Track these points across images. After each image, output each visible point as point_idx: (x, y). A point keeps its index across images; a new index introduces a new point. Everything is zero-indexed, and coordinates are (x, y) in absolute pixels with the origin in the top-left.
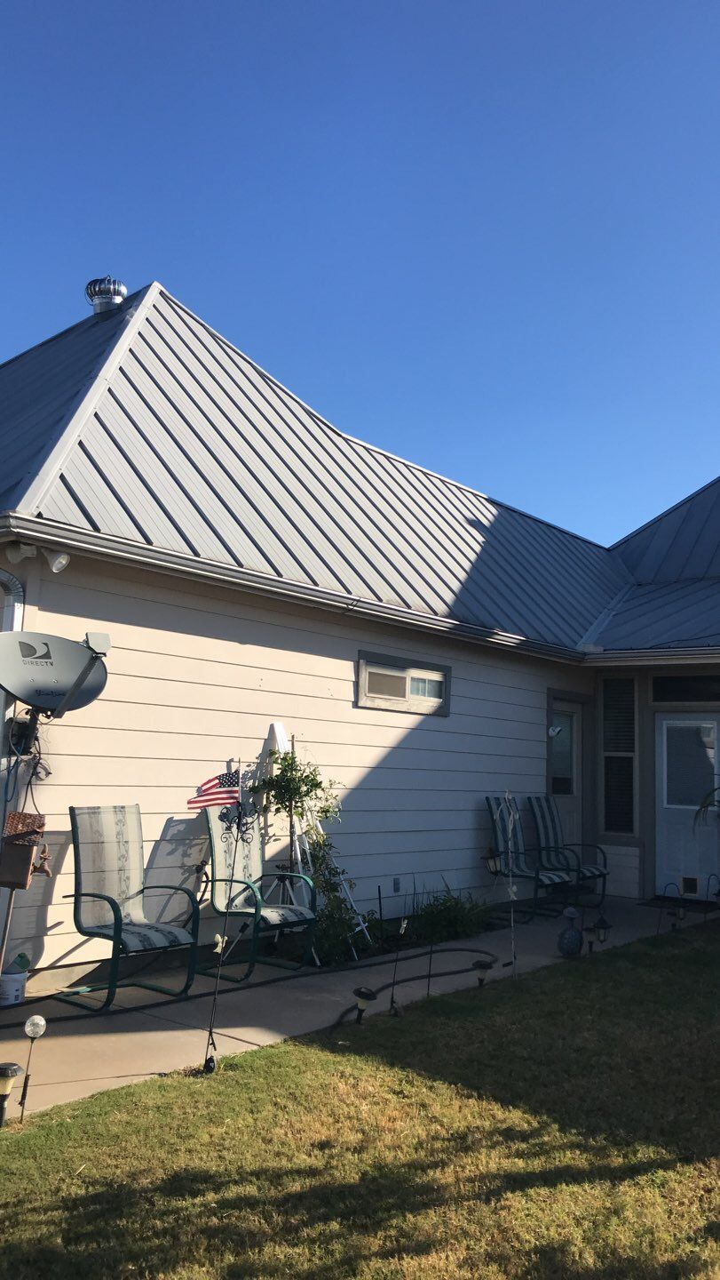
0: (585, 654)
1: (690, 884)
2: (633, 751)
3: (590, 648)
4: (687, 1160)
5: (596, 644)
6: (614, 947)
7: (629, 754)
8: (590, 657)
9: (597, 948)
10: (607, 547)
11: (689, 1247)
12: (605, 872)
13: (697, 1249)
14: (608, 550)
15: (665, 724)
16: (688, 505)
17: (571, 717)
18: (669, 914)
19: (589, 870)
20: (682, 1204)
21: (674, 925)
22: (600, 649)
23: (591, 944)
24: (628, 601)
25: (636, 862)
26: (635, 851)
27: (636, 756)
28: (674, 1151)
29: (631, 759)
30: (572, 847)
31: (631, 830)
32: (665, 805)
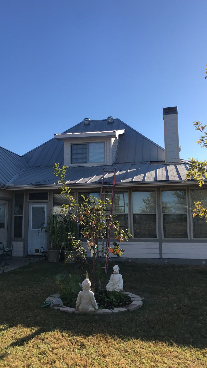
0: (9, 186)
1: (37, 251)
2: (23, 214)
3: (10, 185)
4: (11, 327)
5: (12, 183)
6: (11, 270)
7: (22, 215)
8: (10, 187)
9: (5, 271)
10: (21, 156)
11: (4, 351)
12: (12, 249)
13: (7, 350)
14: (21, 157)
15: (32, 206)
16: (44, 146)
17: (5, 205)
18: (29, 259)
19: (7, 249)
20: (7, 339)
21: (30, 262)
22: (13, 185)
23: (3, 270)
24: (25, 171)
25: (22, 246)
26: (22, 243)
27: (23, 216)
28: (9, 325)
29: (22, 216)
30: (2, 243)
31: (21, 237)
32: (31, 229)
